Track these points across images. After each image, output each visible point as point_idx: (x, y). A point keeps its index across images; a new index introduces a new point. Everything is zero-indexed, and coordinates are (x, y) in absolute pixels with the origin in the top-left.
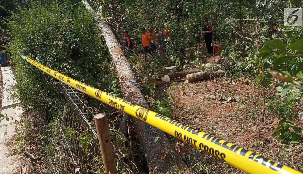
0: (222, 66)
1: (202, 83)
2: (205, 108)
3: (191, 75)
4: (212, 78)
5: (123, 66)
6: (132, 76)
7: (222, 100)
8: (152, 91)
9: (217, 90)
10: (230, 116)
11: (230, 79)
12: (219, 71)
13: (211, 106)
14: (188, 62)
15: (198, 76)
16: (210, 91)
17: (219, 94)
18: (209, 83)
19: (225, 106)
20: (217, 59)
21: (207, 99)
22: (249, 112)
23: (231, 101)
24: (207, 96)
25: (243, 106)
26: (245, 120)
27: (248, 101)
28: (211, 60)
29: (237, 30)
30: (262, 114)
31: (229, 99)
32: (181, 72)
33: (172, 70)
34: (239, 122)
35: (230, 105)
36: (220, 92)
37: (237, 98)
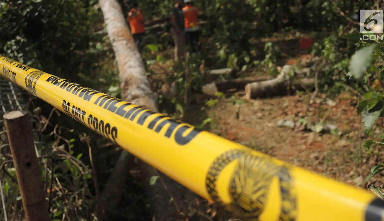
0: (312, 71)
1: (274, 101)
2: (274, 144)
3: (255, 84)
4: (293, 93)
5: (129, 60)
6: (144, 78)
7: (307, 130)
8: (179, 107)
9: (299, 112)
10: (317, 158)
11: (324, 96)
12: (305, 81)
13: (285, 141)
14: (251, 61)
15: (268, 88)
16: (286, 114)
17: (301, 120)
18: (286, 101)
19: (310, 141)
20: (305, 60)
21: (279, 129)
22: (352, 153)
23: (323, 132)
24: (280, 122)
25: (343, 142)
26: (343, 167)
27: (351, 134)
28: (294, 61)
29: (343, 10)
30: (375, 157)
31: (318, 128)
32: (239, 80)
33: (224, 75)
34: (332, 170)
35: (319, 139)
36: (303, 117)
37: (332, 127)
